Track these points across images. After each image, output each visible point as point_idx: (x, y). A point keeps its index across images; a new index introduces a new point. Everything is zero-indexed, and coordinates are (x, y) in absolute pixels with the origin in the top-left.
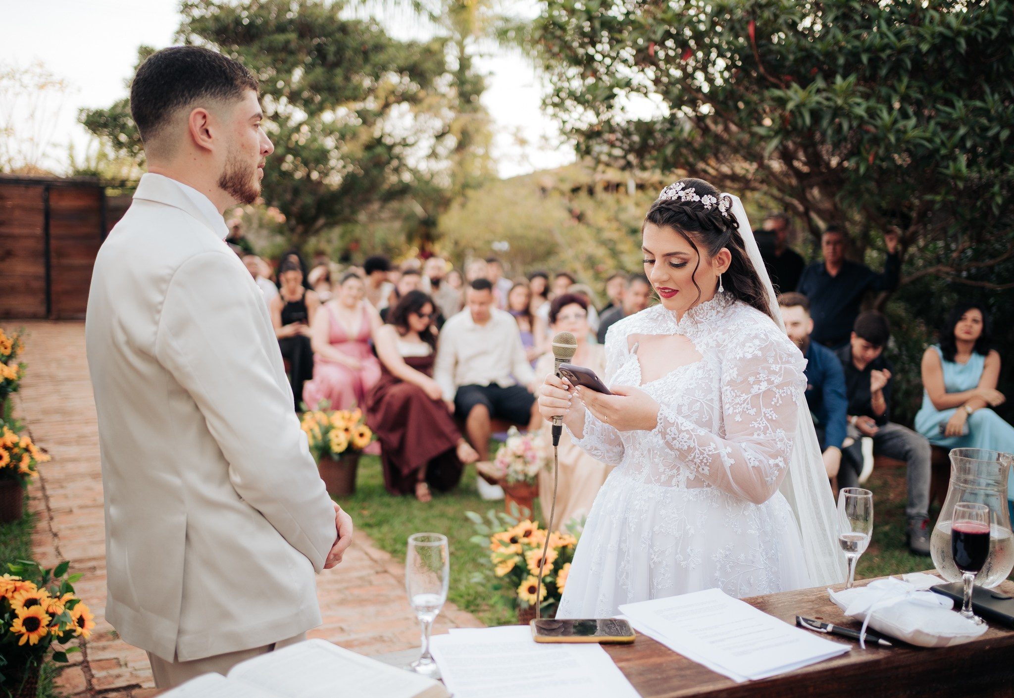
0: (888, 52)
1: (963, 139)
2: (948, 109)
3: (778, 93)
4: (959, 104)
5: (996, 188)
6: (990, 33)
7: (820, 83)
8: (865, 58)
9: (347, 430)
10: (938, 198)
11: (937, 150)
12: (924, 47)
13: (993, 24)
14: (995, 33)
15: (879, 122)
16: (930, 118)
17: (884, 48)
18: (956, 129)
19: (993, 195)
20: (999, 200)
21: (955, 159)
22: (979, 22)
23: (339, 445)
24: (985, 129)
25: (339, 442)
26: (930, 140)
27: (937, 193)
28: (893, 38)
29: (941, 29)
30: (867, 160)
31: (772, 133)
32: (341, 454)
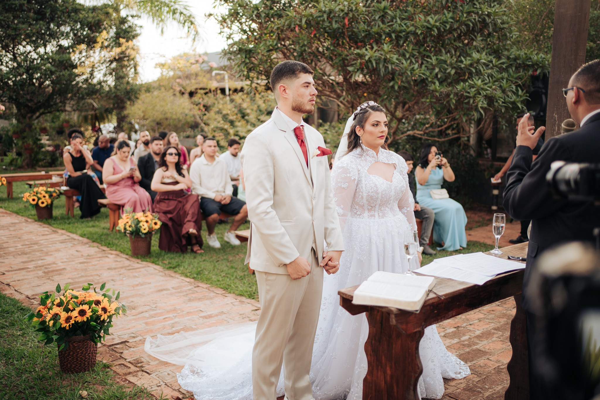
0: (404, 33)
1: (437, 75)
2: (429, 60)
3: (357, 51)
4: (434, 58)
5: (452, 96)
6: (446, 27)
7: (375, 48)
8: (393, 35)
9: (147, 222)
10: (428, 100)
11: (427, 79)
12: (419, 32)
13: (447, 22)
14: (448, 26)
15: (401, 65)
16: (422, 63)
17: (401, 32)
18: (434, 69)
19: (451, 99)
20: (454, 102)
21: (434, 83)
22: (441, 21)
23: (145, 229)
24: (446, 69)
25: (145, 228)
26: (423, 74)
27: (427, 98)
28: (405, 27)
29: (425, 24)
30: (397, 83)
31: (356, 70)
32: (145, 234)
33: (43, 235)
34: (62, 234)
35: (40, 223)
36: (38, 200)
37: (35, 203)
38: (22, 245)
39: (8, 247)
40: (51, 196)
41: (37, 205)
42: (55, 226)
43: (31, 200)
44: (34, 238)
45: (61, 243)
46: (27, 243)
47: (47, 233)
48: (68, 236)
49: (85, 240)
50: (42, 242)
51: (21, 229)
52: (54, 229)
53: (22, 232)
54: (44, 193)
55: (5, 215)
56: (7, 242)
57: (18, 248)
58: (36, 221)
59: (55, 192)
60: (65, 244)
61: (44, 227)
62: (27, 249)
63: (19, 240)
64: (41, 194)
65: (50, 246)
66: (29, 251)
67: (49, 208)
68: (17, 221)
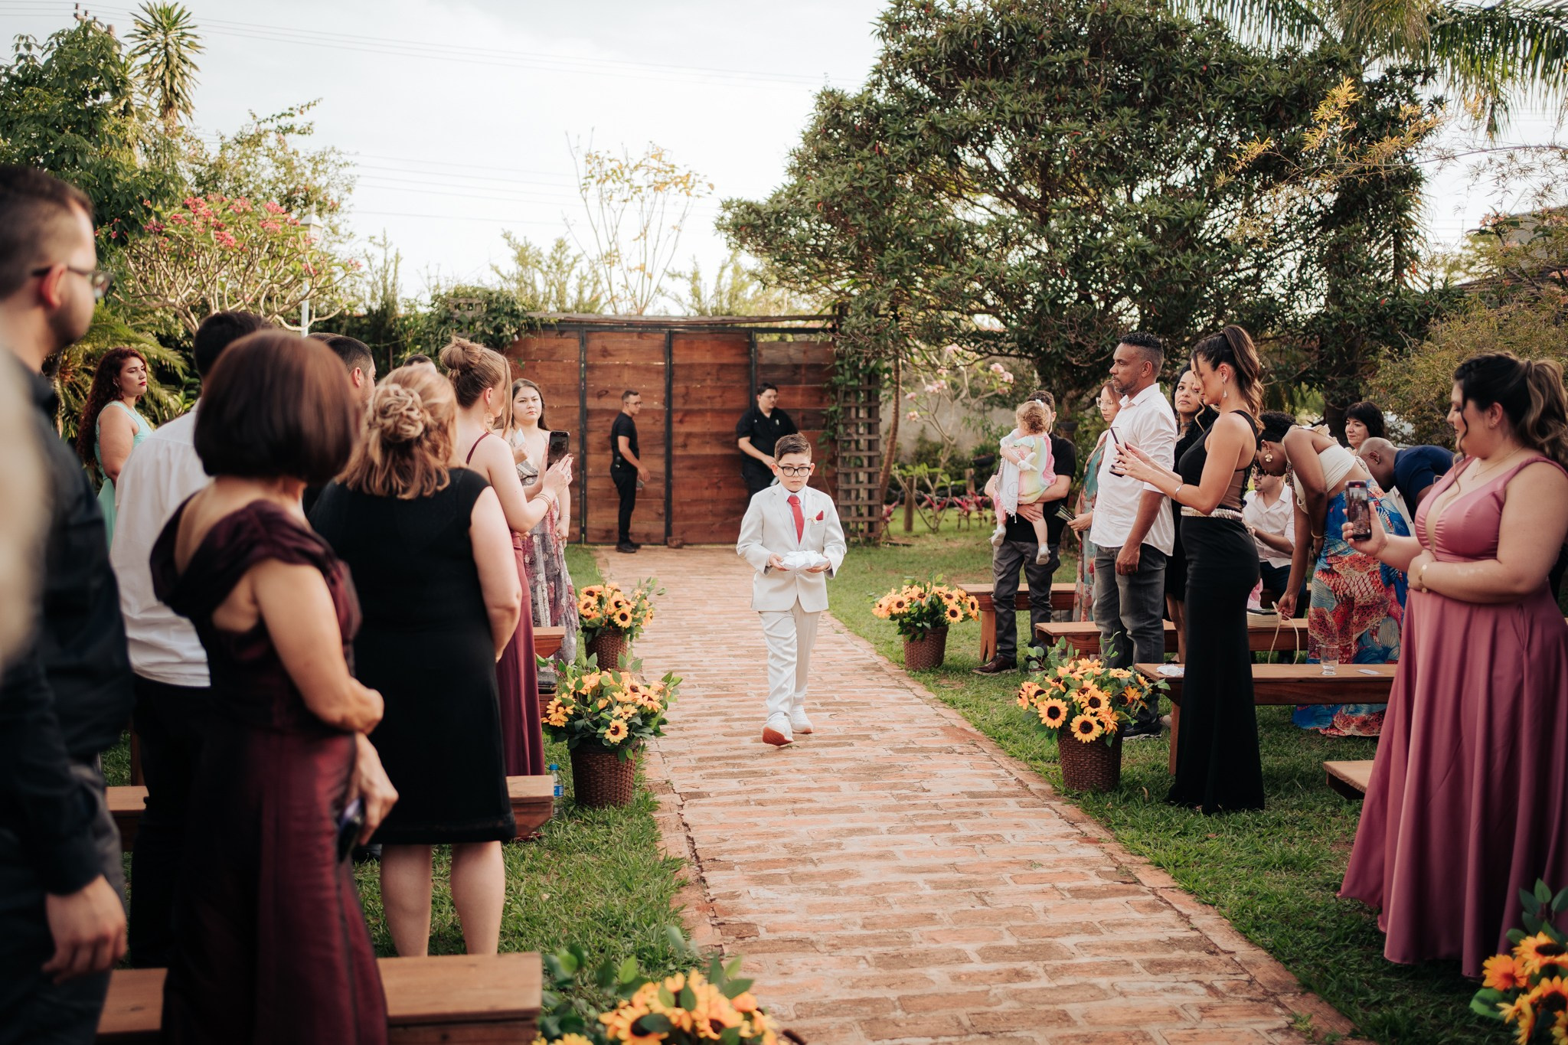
33: (1077, 893)
34: (1160, 904)
35: (1071, 810)
36: (1071, 715)
37: (1057, 723)
38: (986, 955)
39: (924, 958)
40: (1118, 702)
41: (1064, 731)
42: (1128, 834)
43: (1043, 712)
44: (1038, 905)
45: (1157, 967)
46: (1009, 941)
47: (1097, 882)
48: (1185, 918)
49: (1266, 969)
50: (1068, 942)
51: (998, 839)
52: (1125, 859)
53: (997, 853)
54: (1094, 690)
55: (957, 747)
56: (930, 918)
57: (966, 968)
58: (1057, 795)
59: (1134, 683)
60: (1168, 980)
61: (1086, 839)
62: (998, 989)
63: (979, 907)
64: (1084, 691)
65: (1103, 982)
66: (1007, 1006)
67: (1108, 749)
68: (989, 786)
